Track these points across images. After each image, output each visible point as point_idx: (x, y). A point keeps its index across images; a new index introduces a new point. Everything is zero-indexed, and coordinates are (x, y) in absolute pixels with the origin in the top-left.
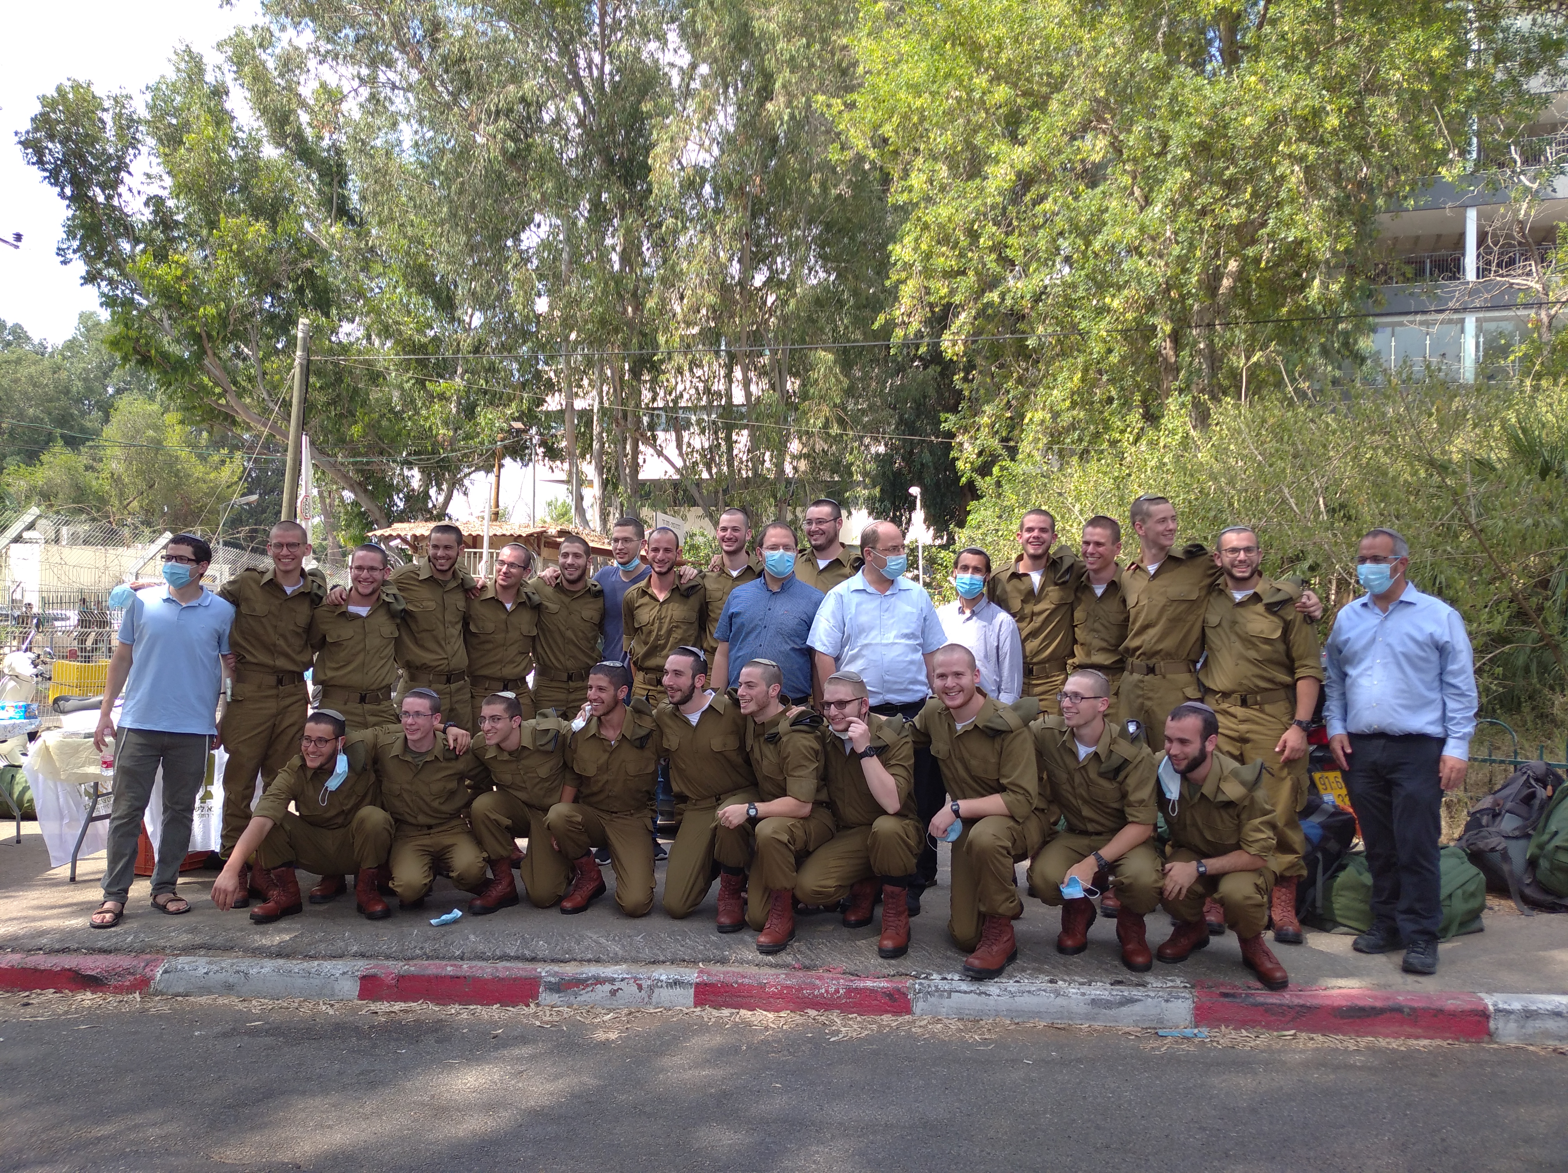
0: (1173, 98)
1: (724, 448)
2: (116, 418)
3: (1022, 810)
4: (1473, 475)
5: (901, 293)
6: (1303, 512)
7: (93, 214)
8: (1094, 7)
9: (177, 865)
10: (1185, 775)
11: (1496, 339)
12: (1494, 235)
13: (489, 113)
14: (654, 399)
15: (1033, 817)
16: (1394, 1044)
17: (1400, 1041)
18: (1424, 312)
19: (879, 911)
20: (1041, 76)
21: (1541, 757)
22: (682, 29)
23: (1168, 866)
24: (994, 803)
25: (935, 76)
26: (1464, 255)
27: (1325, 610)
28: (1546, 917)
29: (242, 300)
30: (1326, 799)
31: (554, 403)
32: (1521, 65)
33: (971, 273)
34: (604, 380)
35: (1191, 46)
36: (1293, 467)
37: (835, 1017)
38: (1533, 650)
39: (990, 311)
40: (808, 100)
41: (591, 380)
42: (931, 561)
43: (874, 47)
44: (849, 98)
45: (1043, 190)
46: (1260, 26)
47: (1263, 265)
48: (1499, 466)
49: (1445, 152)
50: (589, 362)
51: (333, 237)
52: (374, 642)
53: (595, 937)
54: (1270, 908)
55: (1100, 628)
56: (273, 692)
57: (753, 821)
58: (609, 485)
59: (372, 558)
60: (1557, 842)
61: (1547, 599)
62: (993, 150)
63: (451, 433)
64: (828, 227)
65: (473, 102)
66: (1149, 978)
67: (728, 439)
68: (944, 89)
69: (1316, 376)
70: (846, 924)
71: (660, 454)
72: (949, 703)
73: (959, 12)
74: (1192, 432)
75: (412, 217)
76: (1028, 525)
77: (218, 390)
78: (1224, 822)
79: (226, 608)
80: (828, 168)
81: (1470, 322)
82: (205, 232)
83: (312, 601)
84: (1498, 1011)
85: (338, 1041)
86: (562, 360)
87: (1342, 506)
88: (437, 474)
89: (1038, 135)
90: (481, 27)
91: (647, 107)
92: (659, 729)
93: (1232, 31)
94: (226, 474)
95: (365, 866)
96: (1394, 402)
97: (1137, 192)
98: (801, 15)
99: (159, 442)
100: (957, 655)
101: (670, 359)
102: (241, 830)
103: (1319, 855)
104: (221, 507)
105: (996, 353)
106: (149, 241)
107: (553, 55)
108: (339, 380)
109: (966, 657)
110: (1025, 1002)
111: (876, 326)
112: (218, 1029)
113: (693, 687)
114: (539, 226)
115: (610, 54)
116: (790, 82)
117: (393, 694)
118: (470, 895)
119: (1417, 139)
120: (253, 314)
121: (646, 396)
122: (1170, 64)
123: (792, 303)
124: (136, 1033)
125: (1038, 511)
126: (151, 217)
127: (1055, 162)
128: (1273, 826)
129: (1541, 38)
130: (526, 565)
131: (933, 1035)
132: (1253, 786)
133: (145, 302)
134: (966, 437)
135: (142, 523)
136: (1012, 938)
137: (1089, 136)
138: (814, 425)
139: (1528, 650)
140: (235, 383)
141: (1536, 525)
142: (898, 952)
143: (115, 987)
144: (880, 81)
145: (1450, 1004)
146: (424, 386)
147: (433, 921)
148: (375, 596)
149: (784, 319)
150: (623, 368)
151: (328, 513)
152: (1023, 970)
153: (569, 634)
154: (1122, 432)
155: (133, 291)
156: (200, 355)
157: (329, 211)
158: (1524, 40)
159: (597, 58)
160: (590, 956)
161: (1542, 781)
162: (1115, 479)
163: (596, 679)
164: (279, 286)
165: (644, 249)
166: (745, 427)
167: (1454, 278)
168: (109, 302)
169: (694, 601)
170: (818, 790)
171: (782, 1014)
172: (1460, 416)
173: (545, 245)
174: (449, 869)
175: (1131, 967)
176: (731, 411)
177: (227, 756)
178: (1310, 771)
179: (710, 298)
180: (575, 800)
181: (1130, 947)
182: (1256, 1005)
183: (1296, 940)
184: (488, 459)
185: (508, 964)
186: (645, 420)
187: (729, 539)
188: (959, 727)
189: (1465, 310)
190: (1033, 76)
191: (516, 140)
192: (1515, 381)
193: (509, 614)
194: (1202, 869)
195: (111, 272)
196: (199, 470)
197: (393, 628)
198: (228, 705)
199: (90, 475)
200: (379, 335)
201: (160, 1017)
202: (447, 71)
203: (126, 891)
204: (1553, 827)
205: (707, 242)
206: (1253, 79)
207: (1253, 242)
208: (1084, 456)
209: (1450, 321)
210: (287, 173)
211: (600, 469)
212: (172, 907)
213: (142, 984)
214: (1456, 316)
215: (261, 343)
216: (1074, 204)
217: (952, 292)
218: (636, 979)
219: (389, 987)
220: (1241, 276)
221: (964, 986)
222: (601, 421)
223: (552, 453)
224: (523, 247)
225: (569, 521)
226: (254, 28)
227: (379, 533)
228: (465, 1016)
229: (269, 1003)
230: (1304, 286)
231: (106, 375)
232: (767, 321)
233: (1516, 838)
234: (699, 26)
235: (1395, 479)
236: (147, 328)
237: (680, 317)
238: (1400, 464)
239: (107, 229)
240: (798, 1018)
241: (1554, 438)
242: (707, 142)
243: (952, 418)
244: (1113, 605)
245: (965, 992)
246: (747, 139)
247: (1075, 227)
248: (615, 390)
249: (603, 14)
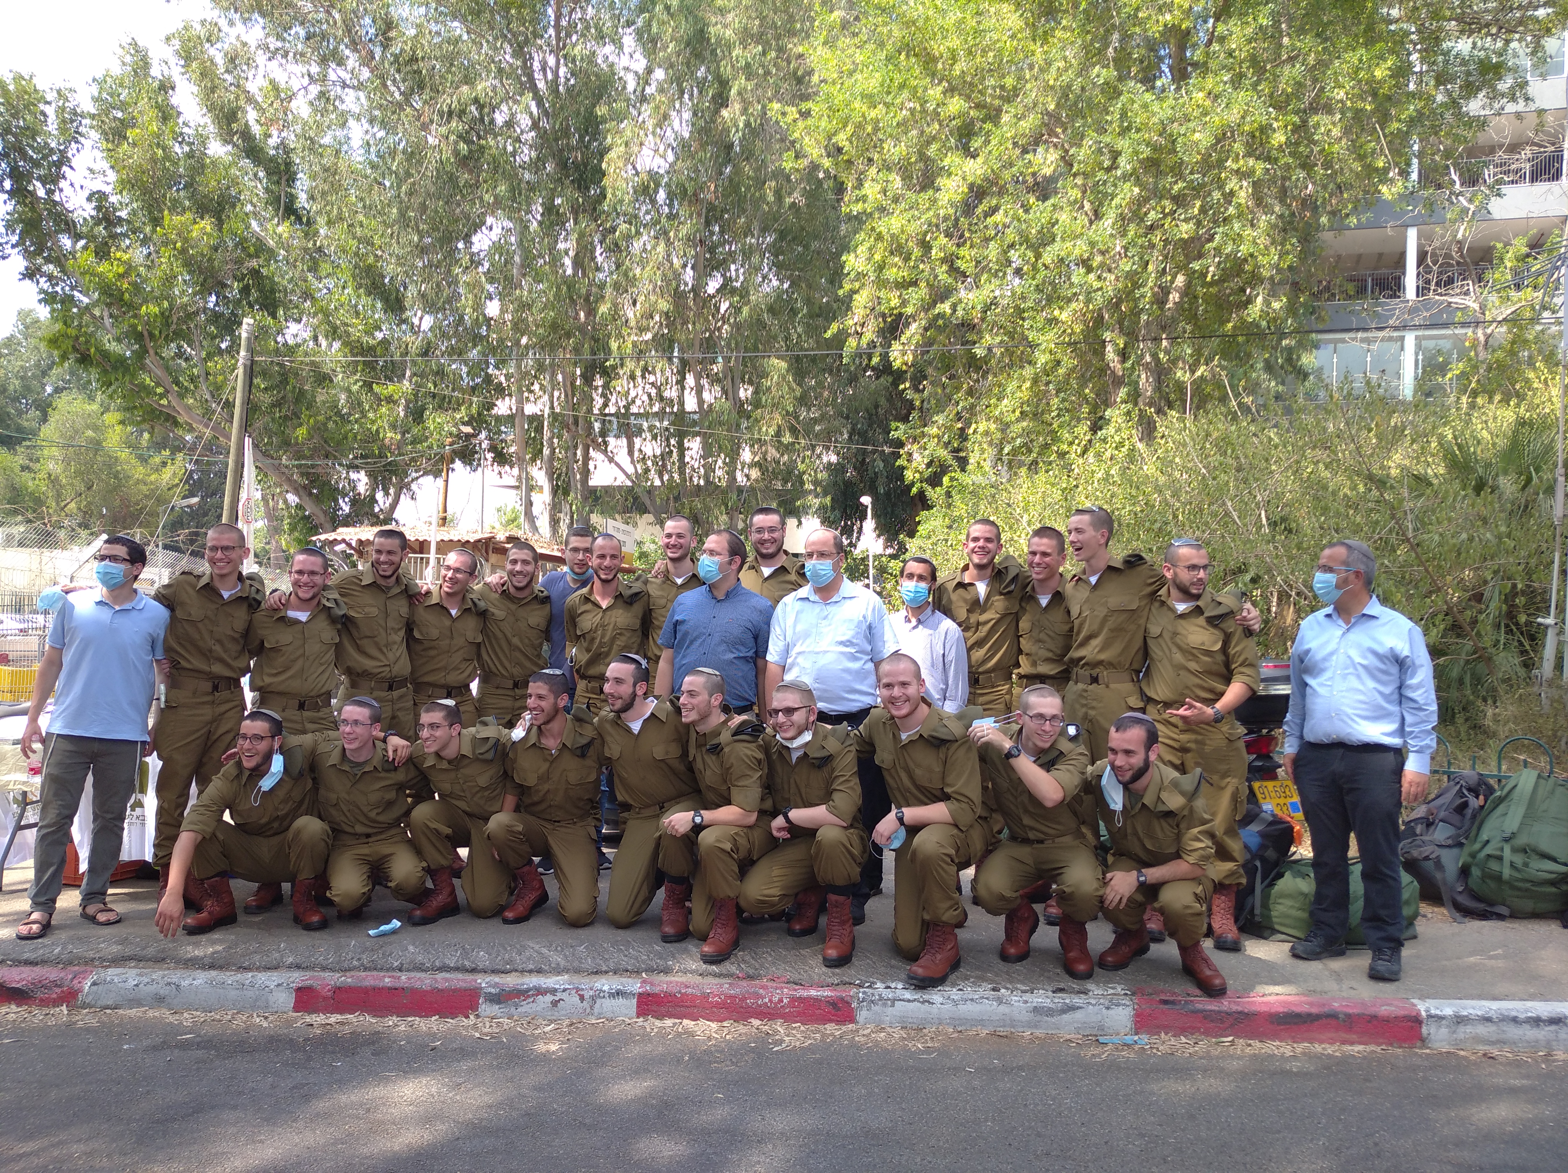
0: (1124, 115)
1: (675, 455)
2: (54, 418)
3: (966, 819)
4: (1411, 490)
5: (854, 303)
6: (1245, 525)
7: (33, 209)
8: (1047, 21)
9: (107, 875)
10: (1126, 786)
11: (1434, 357)
12: (1434, 254)
13: (441, 114)
14: (605, 405)
15: (977, 825)
16: (1330, 1049)
17: (1336, 1047)
18: (1365, 330)
19: (823, 920)
20: (994, 88)
21: (1474, 769)
22: (639, 34)
23: (1109, 876)
24: (938, 811)
25: (889, 87)
26: (1404, 274)
27: (1266, 622)
28: (1477, 924)
29: (185, 299)
30: (1265, 807)
31: (503, 407)
32: (1461, 87)
33: (923, 284)
34: (554, 385)
35: (1142, 62)
36: (1236, 480)
37: (779, 1026)
38: (1467, 662)
39: (940, 322)
40: (764, 107)
41: (541, 385)
42: (882, 570)
43: (829, 55)
44: (804, 106)
45: (994, 202)
46: (1210, 43)
47: (1209, 279)
48: (1435, 482)
49: (1386, 170)
50: (540, 367)
51: (280, 236)
52: (313, 648)
53: (537, 947)
54: (1209, 916)
55: (1046, 638)
56: (209, 698)
57: (698, 829)
58: (560, 490)
59: (313, 562)
60: (1488, 850)
61: (1480, 612)
62: (946, 162)
63: (399, 437)
64: (782, 235)
65: (425, 102)
66: (1090, 986)
67: (680, 446)
68: (898, 101)
69: (1260, 391)
70: (791, 933)
71: (611, 460)
72: (895, 713)
73: (914, 23)
74: (1140, 446)
75: (361, 217)
76: (974, 534)
77: (159, 390)
78: (1163, 831)
79: (161, 612)
80: (781, 175)
81: (1410, 338)
82: (148, 229)
83: (250, 606)
84: (1430, 1016)
85: (271, 1054)
86: (513, 363)
87: (1284, 519)
88: (384, 478)
89: (989, 148)
90: (434, 28)
91: (601, 110)
92: (600, 737)
93: (1182, 48)
94: (167, 475)
95: (302, 877)
96: (1335, 417)
97: (1087, 206)
98: (757, 22)
99: (98, 443)
100: (903, 665)
101: (622, 365)
102: (174, 838)
103: (1258, 863)
104: (161, 509)
105: (947, 364)
106: (91, 237)
107: (507, 57)
108: (284, 381)
109: (912, 667)
110: (968, 1009)
111: (828, 334)
112: (145, 1043)
113: (634, 695)
114: (491, 228)
115: (565, 57)
116: (745, 89)
117: (334, 701)
118: (410, 905)
119: (1361, 158)
120: (196, 313)
121: (598, 401)
122: (1120, 79)
123: (746, 310)
124: (62, 1047)
125: (986, 521)
126: (94, 213)
127: (1007, 175)
128: (1211, 835)
129: (1481, 61)
130: (472, 572)
131: (877, 1043)
132: (1192, 796)
133: (86, 300)
134: (915, 447)
135: (80, 525)
136: (956, 947)
137: (1040, 150)
138: (767, 434)
139: (1462, 663)
140: (177, 383)
141: (1471, 539)
142: (842, 961)
143: (42, 1000)
144: (835, 90)
145: (1384, 1010)
146: (371, 389)
147: (371, 932)
148: (316, 601)
149: (738, 326)
150: (574, 374)
151: (272, 516)
152: (967, 978)
153: (515, 641)
154: (1071, 444)
155: (72, 288)
156: (141, 354)
157: (277, 210)
158: (1464, 63)
159: (551, 61)
160: (531, 967)
161: (1474, 791)
162: (1063, 490)
163: (536, 687)
164: (224, 286)
165: (597, 253)
166: (698, 434)
167: (1395, 296)
168: (49, 298)
169: (638, 608)
170: (762, 799)
171: (725, 1024)
172: (1398, 431)
173: (497, 248)
174: (388, 879)
175: (1073, 974)
176: (683, 419)
177: (160, 764)
178: (1249, 780)
179: (664, 305)
180: (517, 809)
181: (1072, 955)
182: (1196, 1012)
183: (1235, 948)
184: (437, 462)
185: (448, 975)
186: (597, 426)
187: (674, 546)
188: (904, 736)
189: (1404, 327)
190: (986, 88)
191: (468, 142)
192: (1452, 399)
193: (454, 620)
194: (1142, 879)
195: (50, 268)
196: (139, 472)
197: (335, 633)
198: (161, 712)
199: (26, 475)
200: (327, 337)
201: (88, 1030)
202: (399, 71)
203: (54, 901)
204: (1484, 837)
205: (661, 248)
206: (1201, 95)
207: (1200, 256)
208: (1033, 467)
209: (1390, 339)
210: (234, 171)
211: (551, 474)
212: (102, 917)
213: (70, 997)
214: (1396, 334)
215: (205, 343)
216: (1025, 216)
217: (904, 303)
218: (578, 990)
219: (325, 998)
220: (1187, 291)
221: (908, 995)
222: (551, 425)
223: (501, 458)
224: (475, 249)
225: (518, 527)
226: (203, 22)
227: (323, 537)
228: (402, 1028)
229: (201, 1016)
230: (1250, 301)
231: (44, 374)
232: (719, 329)
233: (1449, 846)
234: (654, 29)
235: (1334, 493)
236: (87, 326)
237: (633, 323)
238: (1340, 478)
239: (48, 225)
240: (742, 1028)
241: (1488, 455)
242: (662, 148)
243: (902, 427)
244: (1057, 615)
245: (909, 1001)
246: (702, 146)
247: (1025, 239)
248: (566, 396)
249: (558, 18)
